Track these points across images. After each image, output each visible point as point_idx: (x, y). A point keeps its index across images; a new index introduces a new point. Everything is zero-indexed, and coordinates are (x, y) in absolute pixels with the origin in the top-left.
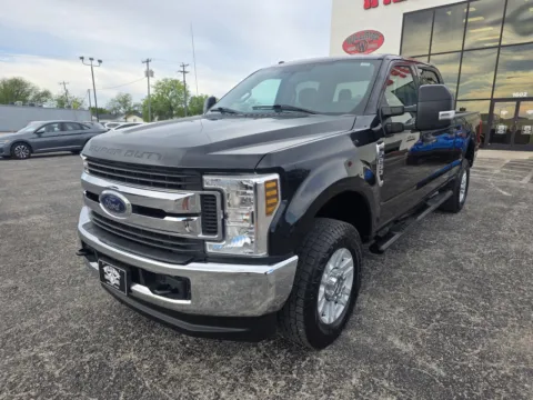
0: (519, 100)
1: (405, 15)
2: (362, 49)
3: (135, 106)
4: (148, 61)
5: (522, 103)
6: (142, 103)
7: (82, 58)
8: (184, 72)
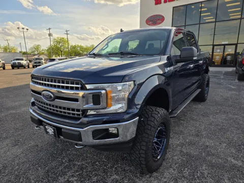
0: (224, 45)
1: (173, 7)
2: (155, 23)
3: (43, 50)
4: (49, 29)
5: (226, 46)
6: (47, 49)
7: (18, 28)
8: (67, 34)
